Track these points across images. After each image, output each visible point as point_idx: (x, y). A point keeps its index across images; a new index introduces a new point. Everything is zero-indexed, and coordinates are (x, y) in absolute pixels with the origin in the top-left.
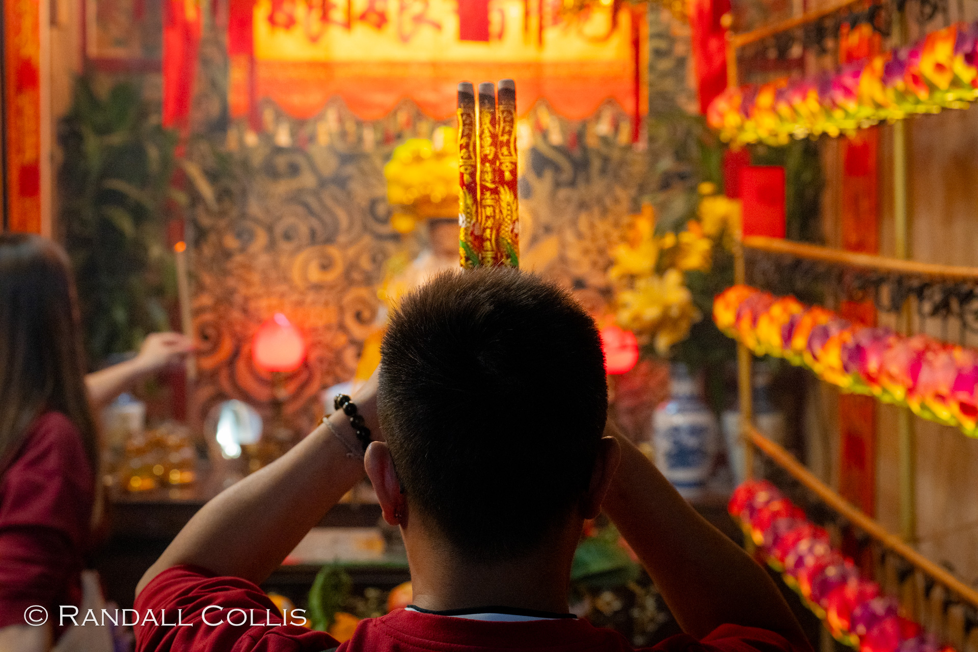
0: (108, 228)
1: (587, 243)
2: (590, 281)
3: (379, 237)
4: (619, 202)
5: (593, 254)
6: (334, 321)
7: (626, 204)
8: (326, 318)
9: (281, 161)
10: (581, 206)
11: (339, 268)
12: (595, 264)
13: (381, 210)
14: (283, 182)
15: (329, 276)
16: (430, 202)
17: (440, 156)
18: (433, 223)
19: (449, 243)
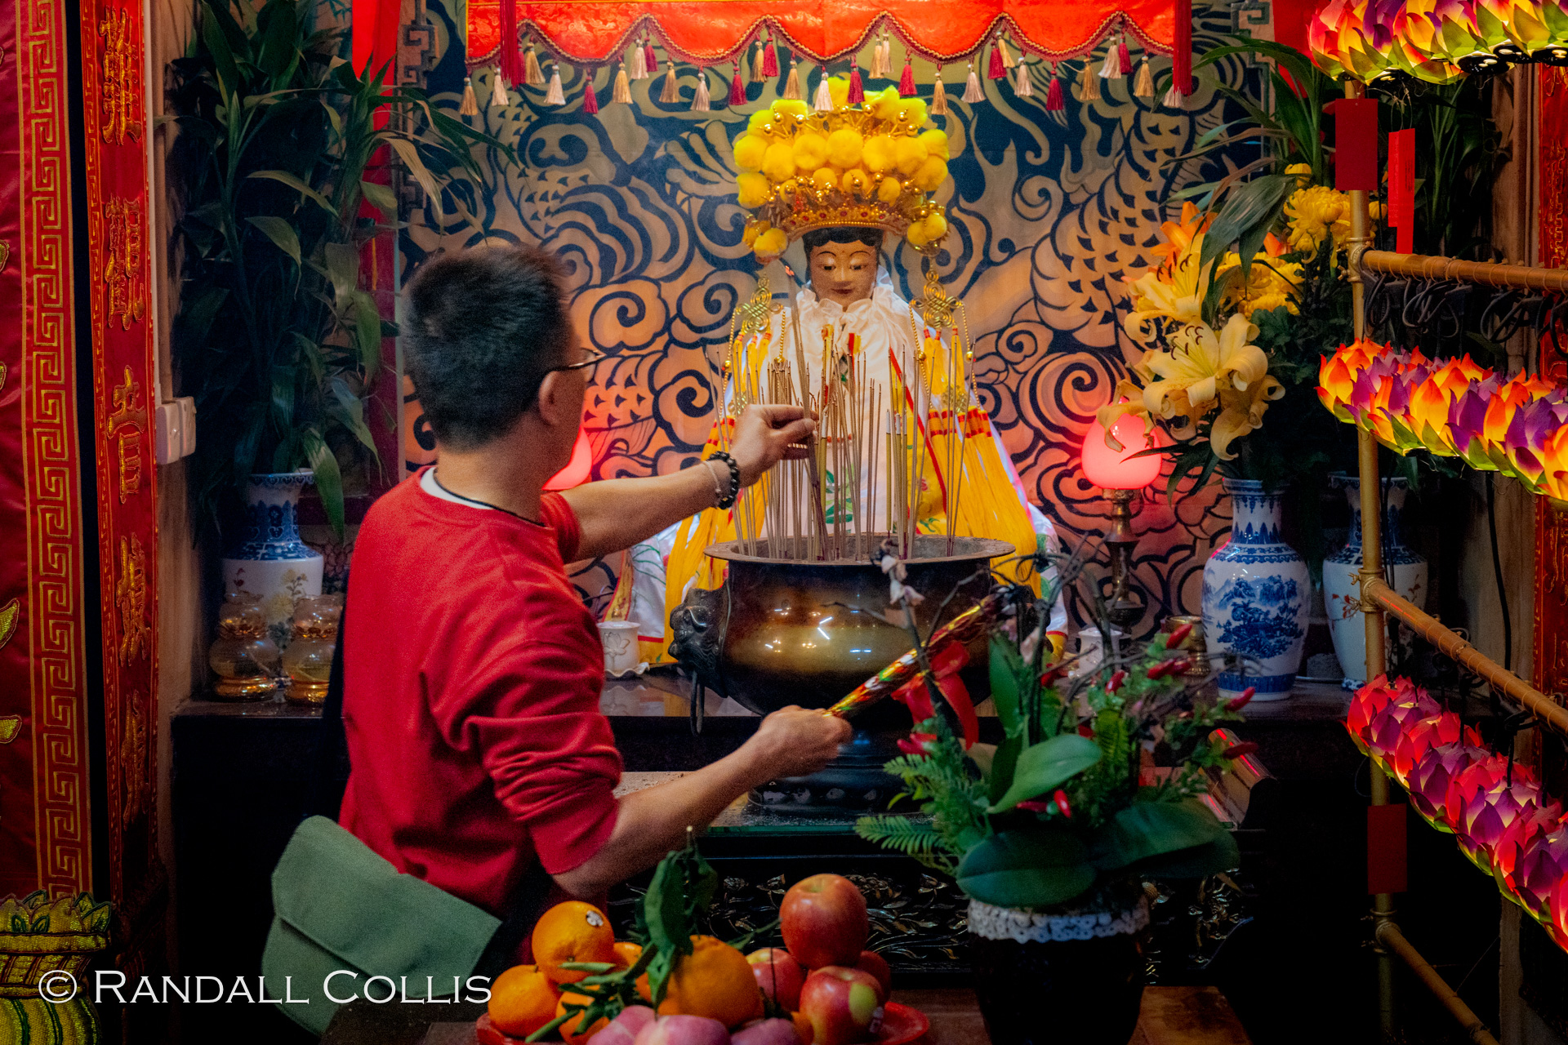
1: (1078, 271)
2: (1082, 336)
3: (720, 264)
4: (1129, 201)
5: (1089, 290)
6: (645, 409)
7: (1143, 203)
8: (631, 404)
9: (551, 135)
10: (1067, 207)
11: (653, 319)
12: (1089, 307)
13: (724, 217)
14: (555, 174)
15: (638, 334)
16: (813, 204)
17: (826, 123)
18: (814, 240)
19: (841, 275)
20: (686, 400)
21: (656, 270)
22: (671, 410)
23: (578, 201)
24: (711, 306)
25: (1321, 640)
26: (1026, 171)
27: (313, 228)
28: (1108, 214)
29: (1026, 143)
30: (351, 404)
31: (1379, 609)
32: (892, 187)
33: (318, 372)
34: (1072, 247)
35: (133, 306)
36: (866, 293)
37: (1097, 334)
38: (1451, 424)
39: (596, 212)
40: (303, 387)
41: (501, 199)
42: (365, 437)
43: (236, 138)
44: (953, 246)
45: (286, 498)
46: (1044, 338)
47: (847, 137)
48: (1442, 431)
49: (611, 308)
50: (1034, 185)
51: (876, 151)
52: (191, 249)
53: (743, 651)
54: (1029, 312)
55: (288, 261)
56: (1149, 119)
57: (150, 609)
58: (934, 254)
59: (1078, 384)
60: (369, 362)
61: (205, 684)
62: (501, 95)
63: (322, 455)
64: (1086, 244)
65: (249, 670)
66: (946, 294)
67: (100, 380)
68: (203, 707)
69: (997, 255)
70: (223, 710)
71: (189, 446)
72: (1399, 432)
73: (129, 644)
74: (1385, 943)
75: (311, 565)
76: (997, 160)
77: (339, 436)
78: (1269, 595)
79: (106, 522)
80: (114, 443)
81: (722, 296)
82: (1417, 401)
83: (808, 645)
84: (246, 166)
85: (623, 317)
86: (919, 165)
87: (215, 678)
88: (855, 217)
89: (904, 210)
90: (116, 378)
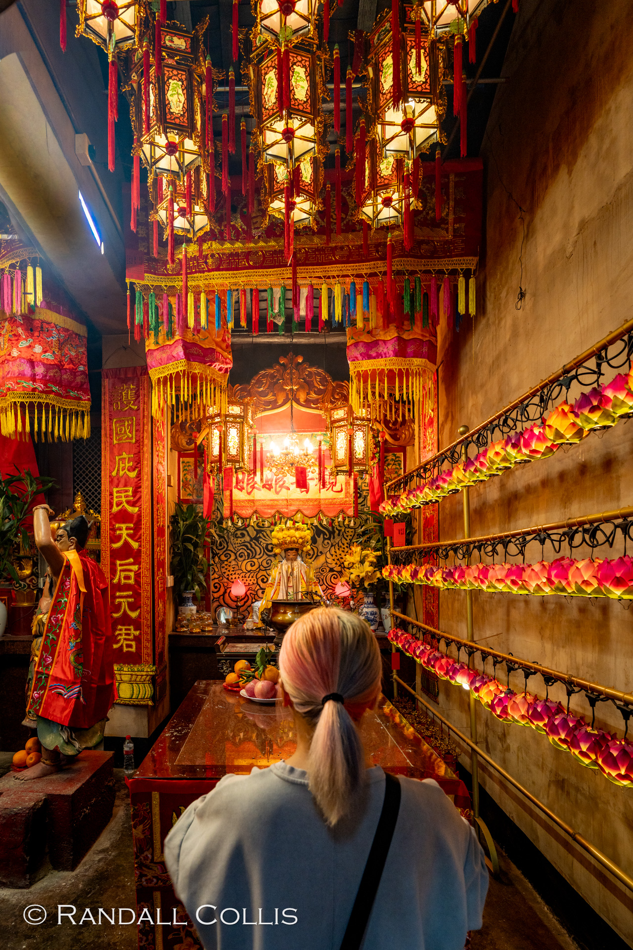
0: (186, 549)
1: (334, 557)
2: (335, 569)
3: (269, 556)
4: (343, 544)
5: (336, 561)
6: (255, 582)
7: (346, 545)
8: (252, 581)
9: (239, 533)
10: (332, 546)
11: (257, 566)
12: (336, 564)
13: (270, 547)
14: (239, 539)
15: (254, 568)
16: (286, 543)
17: (289, 529)
18: (286, 550)
19: (291, 556)
20: (262, 580)
21: (257, 557)
22: (260, 582)
23: (243, 544)
24: (268, 564)
25: (381, 624)
26: (324, 539)
27: (196, 545)
28: (339, 547)
29: (324, 534)
30: (202, 577)
31: (394, 615)
32: (300, 541)
33: (196, 572)
34: (333, 552)
35: (162, 557)
36: (295, 560)
37: (338, 569)
38: (411, 575)
39: (246, 546)
40: (193, 576)
41: (229, 544)
42: (204, 584)
43: (182, 529)
44: (311, 552)
45: (190, 596)
46: (328, 569)
47: (292, 531)
48: (409, 577)
49: (249, 564)
50: (326, 542)
51: (297, 534)
52: (174, 550)
53: (275, 619)
54: (325, 564)
55: (191, 551)
56: (347, 530)
57: (164, 614)
58: (308, 554)
59: (334, 578)
60: (205, 571)
61: (175, 629)
62: (230, 524)
63: (197, 587)
64: (336, 552)
65: (183, 626)
66: (310, 561)
67: (156, 569)
68: (175, 633)
69: (319, 554)
70: (178, 634)
71: (172, 585)
72: (400, 579)
73: (160, 619)
74: (395, 679)
75: (194, 608)
76: (319, 537)
77: (200, 584)
78: (372, 614)
79: (156, 596)
80: (158, 582)
81: (269, 561)
82: (403, 573)
83: (287, 618)
84: (184, 533)
85: (252, 566)
86: (305, 537)
87: (177, 628)
88: (294, 546)
89: (303, 545)
90: (159, 570)
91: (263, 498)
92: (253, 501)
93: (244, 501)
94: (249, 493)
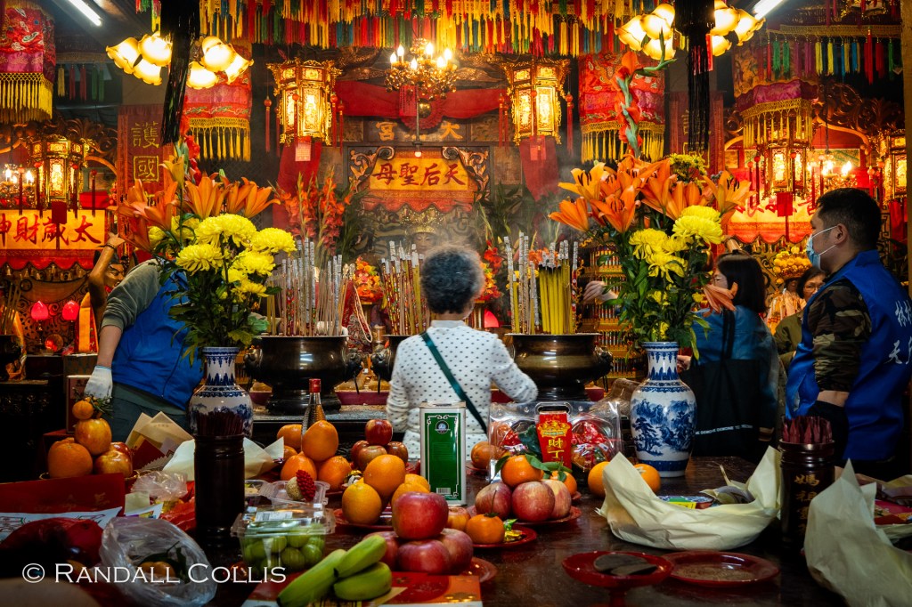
91: (766, 221)
92: (756, 224)
93: (744, 224)
94: (751, 215)
